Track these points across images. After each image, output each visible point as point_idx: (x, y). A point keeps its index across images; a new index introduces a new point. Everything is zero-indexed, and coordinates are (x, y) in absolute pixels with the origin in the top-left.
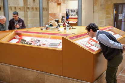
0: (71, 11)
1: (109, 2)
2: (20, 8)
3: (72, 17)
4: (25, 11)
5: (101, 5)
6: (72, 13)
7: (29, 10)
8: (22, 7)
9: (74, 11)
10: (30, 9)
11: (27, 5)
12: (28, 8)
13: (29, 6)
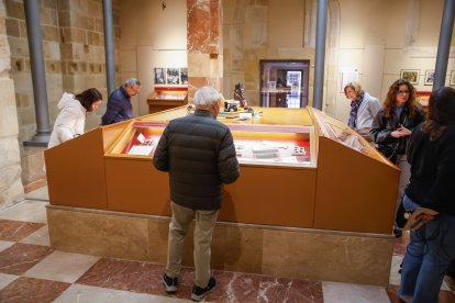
0: (169, 72)
1: (251, 57)
2: (53, 66)
3: (171, 86)
4: (64, 72)
5: (236, 62)
6: (171, 78)
7: (76, 70)
8: (58, 62)
9: (175, 73)
10: (79, 67)
11: (71, 57)
12: (75, 65)
13: (75, 61)
